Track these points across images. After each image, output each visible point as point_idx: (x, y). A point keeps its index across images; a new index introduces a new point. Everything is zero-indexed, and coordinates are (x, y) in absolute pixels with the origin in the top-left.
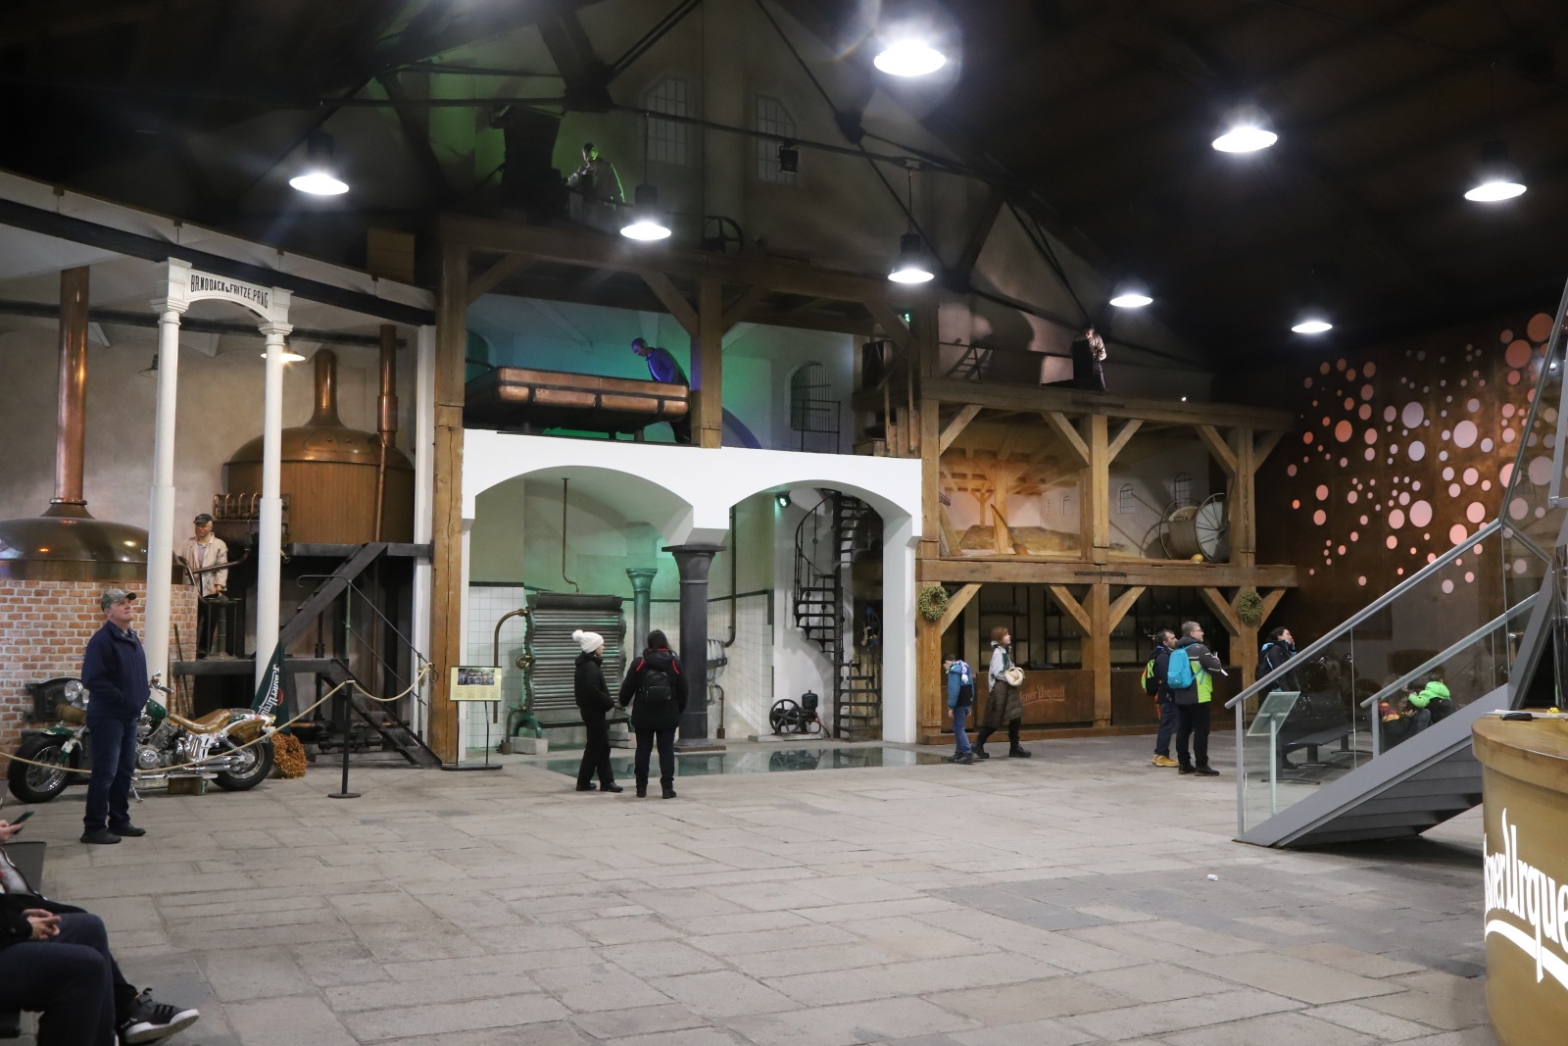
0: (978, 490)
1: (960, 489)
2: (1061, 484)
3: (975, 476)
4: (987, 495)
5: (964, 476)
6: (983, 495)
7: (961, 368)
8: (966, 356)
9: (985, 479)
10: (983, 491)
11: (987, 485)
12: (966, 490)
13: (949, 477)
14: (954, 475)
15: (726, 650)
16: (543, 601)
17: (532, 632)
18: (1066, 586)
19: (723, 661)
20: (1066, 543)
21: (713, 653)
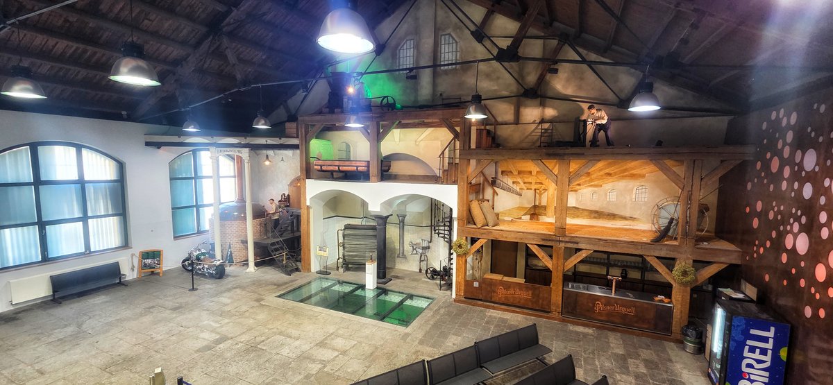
0: (538, 189)
1: (527, 189)
3: (536, 183)
4: (543, 191)
5: (531, 183)
9: (543, 184)
10: (541, 190)
11: (543, 187)
12: (531, 189)
14: (524, 183)
15: (430, 244)
16: (348, 227)
17: (344, 236)
18: (537, 245)
19: (429, 248)
20: (593, 215)
21: (425, 244)
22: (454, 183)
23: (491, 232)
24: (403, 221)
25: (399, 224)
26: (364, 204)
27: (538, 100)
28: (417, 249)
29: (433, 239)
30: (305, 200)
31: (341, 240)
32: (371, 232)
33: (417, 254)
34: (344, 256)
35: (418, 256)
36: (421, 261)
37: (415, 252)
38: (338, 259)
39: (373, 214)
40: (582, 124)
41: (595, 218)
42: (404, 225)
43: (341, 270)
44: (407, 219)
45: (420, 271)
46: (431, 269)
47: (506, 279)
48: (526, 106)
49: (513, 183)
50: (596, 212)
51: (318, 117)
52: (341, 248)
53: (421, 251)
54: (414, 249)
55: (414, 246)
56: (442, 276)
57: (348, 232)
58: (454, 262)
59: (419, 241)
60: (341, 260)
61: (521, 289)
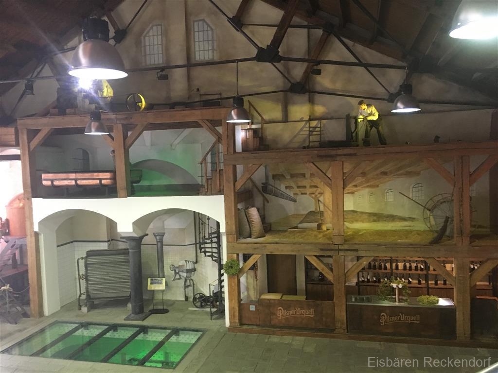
0: (314, 194)
1: (302, 194)
2: (368, 186)
3: (311, 187)
4: (319, 195)
5: (305, 187)
6: (317, 195)
7: (302, 133)
8: (304, 127)
9: (318, 188)
10: (316, 194)
11: (319, 190)
12: (306, 194)
13: (296, 188)
14: (299, 187)
15: (195, 265)
16: (90, 254)
17: (86, 266)
18: (315, 256)
19: (194, 270)
20: (372, 219)
21: (190, 266)
22: (220, 192)
23: (265, 246)
24: (161, 241)
25: (157, 245)
26: (111, 225)
27: (306, 96)
28: (181, 273)
29: (199, 259)
30: (32, 224)
31: (82, 271)
32: (121, 258)
33: (180, 278)
34: (87, 291)
35: (182, 282)
36: (186, 287)
37: (178, 276)
38: (80, 296)
39: (123, 235)
40: (353, 121)
41: (374, 221)
42: (162, 246)
43: (84, 309)
44: (166, 239)
45: (187, 298)
46: (198, 296)
47: (285, 298)
48: (294, 103)
49: (286, 187)
50: (375, 214)
51: (45, 120)
52: (83, 282)
53: (185, 275)
54: (176, 273)
55: (177, 270)
56: (212, 302)
57: (91, 260)
58: (225, 283)
59: (182, 263)
60: (83, 297)
61: (302, 308)
